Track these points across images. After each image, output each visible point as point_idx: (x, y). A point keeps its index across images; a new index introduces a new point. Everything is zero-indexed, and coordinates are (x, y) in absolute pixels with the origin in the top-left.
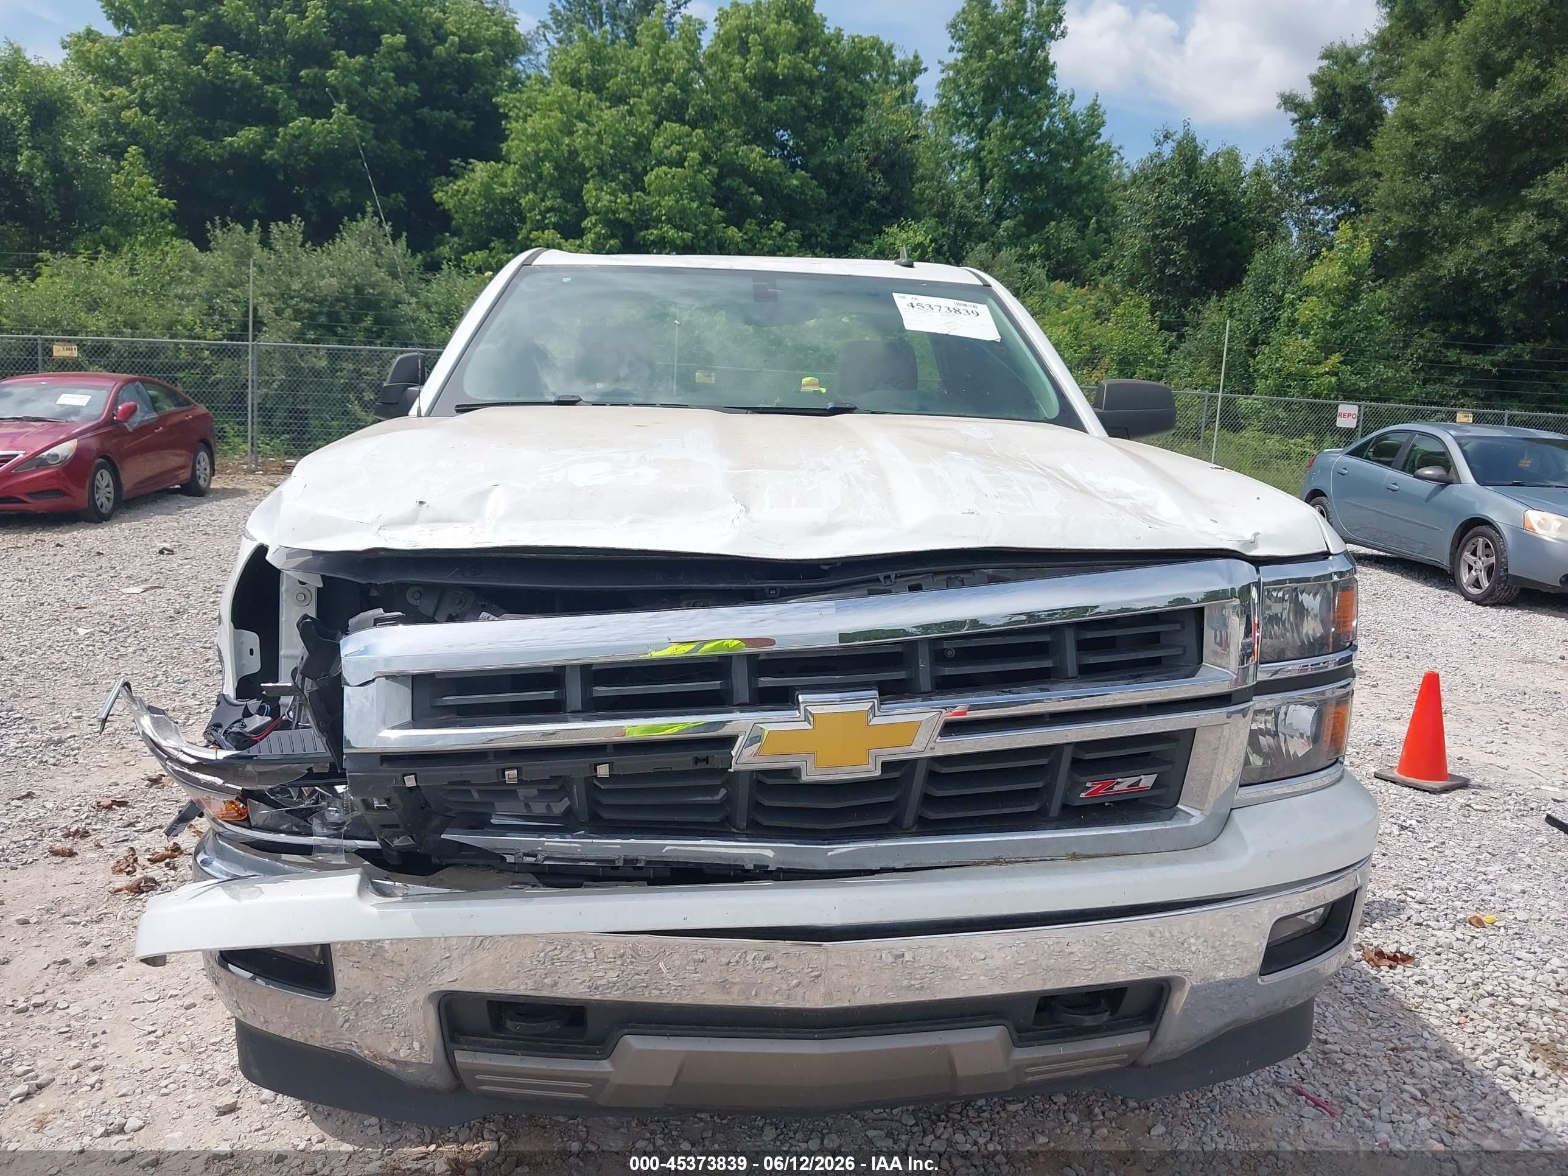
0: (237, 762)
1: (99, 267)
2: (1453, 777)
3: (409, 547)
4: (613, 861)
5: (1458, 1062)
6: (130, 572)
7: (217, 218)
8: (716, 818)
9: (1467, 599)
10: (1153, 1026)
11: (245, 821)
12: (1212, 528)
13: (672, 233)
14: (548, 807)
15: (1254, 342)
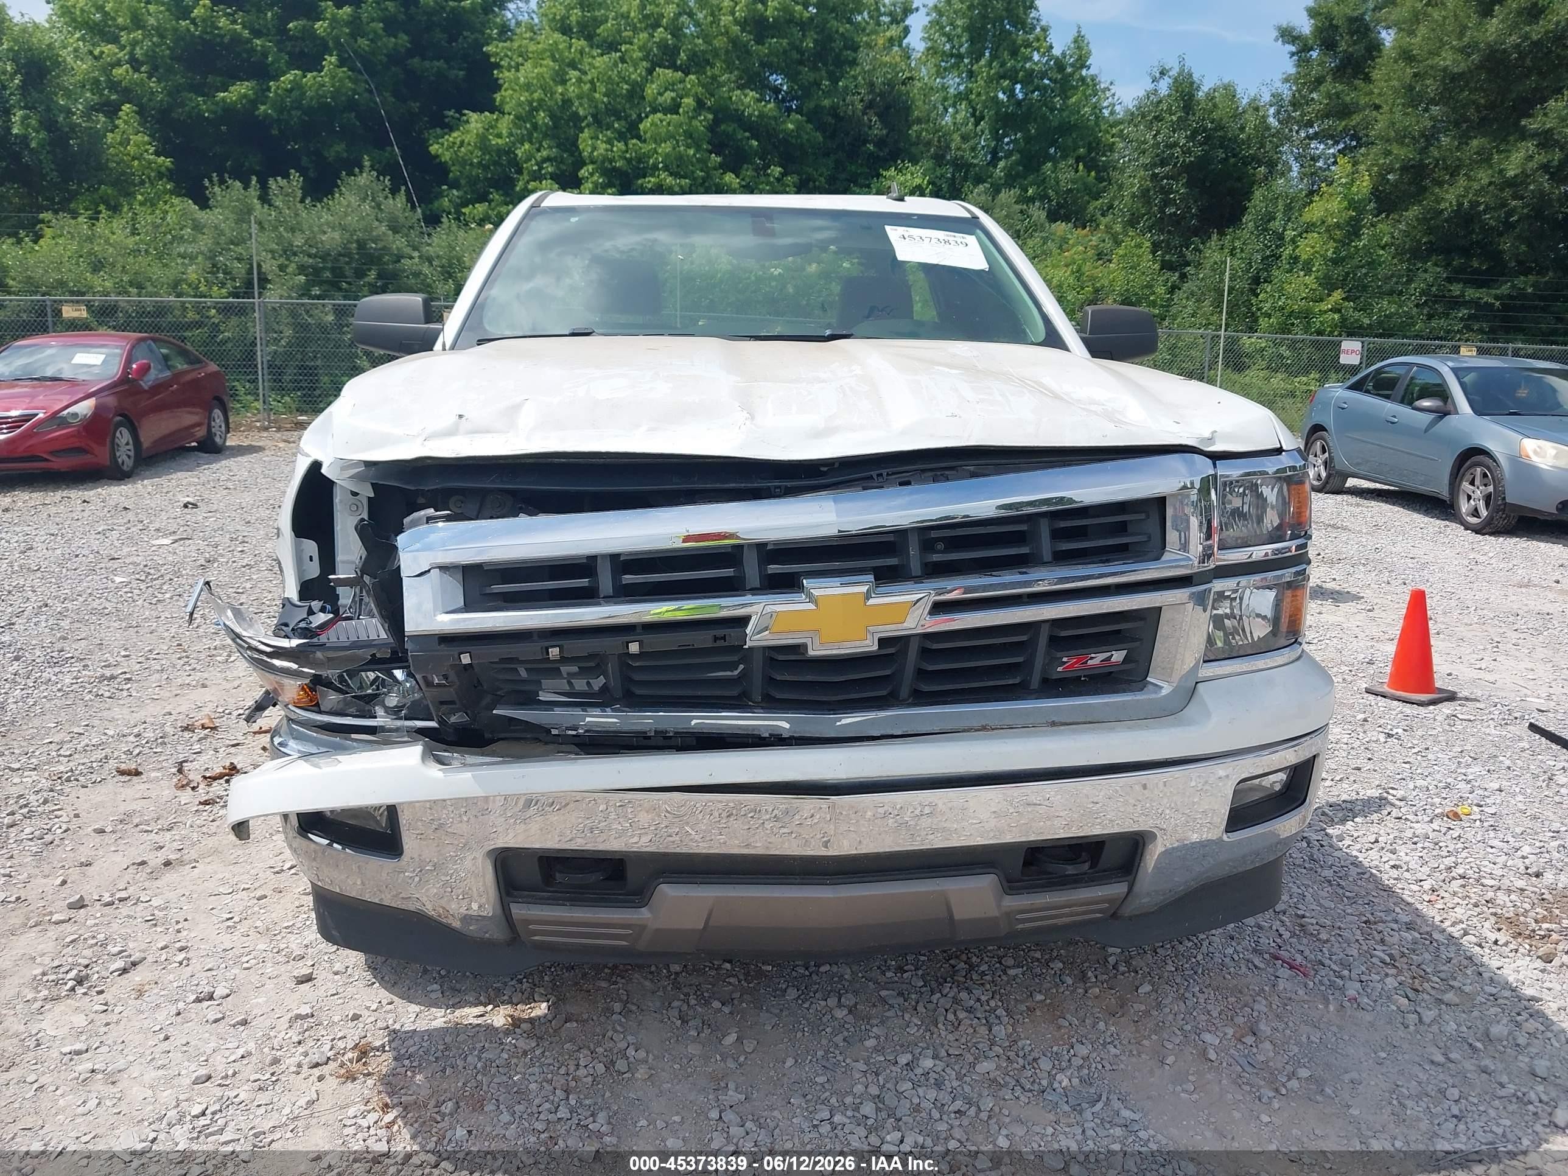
0: (309, 649)
1: (101, 227)
2: (1440, 690)
3: (453, 456)
4: (645, 733)
5: (1427, 933)
6: (157, 526)
7: (215, 175)
8: (735, 693)
9: (1466, 529)
10: (1130, 878)
11: (317, 708)
12: (1176, 428)
13: (669, 180)
14: (588, 683)
15: (1256, 281)
